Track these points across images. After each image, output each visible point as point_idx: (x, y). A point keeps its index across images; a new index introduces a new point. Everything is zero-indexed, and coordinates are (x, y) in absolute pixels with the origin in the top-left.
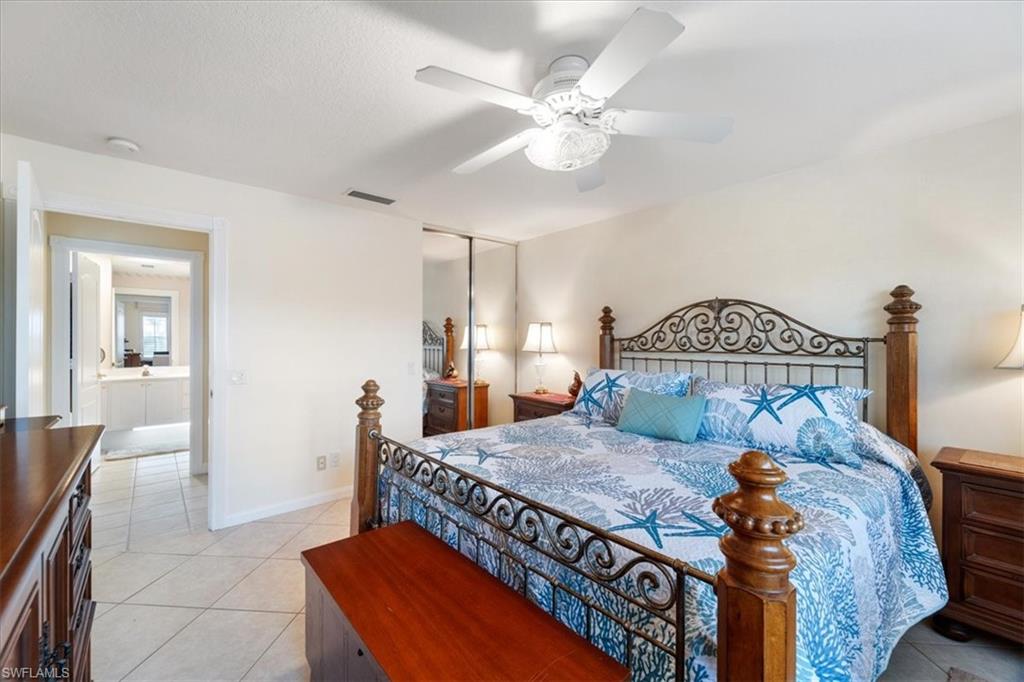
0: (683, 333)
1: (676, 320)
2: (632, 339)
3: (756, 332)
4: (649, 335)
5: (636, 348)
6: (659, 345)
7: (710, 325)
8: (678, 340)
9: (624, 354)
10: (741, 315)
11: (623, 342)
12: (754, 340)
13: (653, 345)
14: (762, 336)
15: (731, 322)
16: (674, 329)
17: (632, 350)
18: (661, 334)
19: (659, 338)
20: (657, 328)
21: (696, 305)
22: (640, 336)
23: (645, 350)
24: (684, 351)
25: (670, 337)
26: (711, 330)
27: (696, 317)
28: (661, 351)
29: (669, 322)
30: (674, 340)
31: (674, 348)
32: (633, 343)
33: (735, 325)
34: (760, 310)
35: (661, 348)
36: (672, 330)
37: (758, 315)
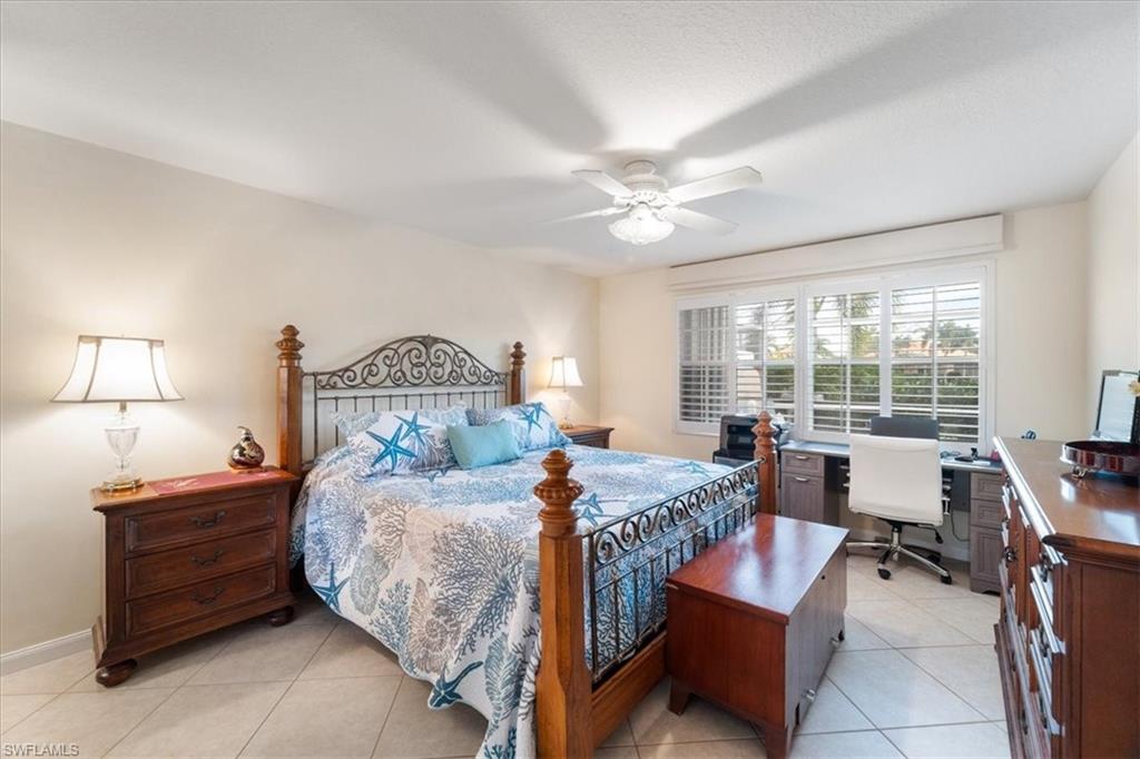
0: (398, 368)
1: (391, 353)
2: (333, 374)
3: (455, 368)
4: (358, 369)
5: (340, 384)
6: (371, 380)
7: (422, 360)
8: (392, 374)
9: (321, 394)
10: (445, 353)
11: (319, 377)
12: (454, 374)
13: (364, 381)
14: (458, 370)
15: (438, 358)
16: (388, 362)
17: (334, 387)
18: (373, 368)
19: (370, 373)
20: (369, 361)
21: (411, 339)
22: (347, 370)
23: (353, 387)
24: (399, 385)
25: (384, 370)
26: (423, 364)
27: (410, 351)
28: (374, 386)
29: (382, 355)
30: (389, 375)
31: (388, 382)
32: (336, 379)
33: (441, 361)
34: (458, 349)
35: (374, 383)
36: (386, 364)
37: (456, 354)
